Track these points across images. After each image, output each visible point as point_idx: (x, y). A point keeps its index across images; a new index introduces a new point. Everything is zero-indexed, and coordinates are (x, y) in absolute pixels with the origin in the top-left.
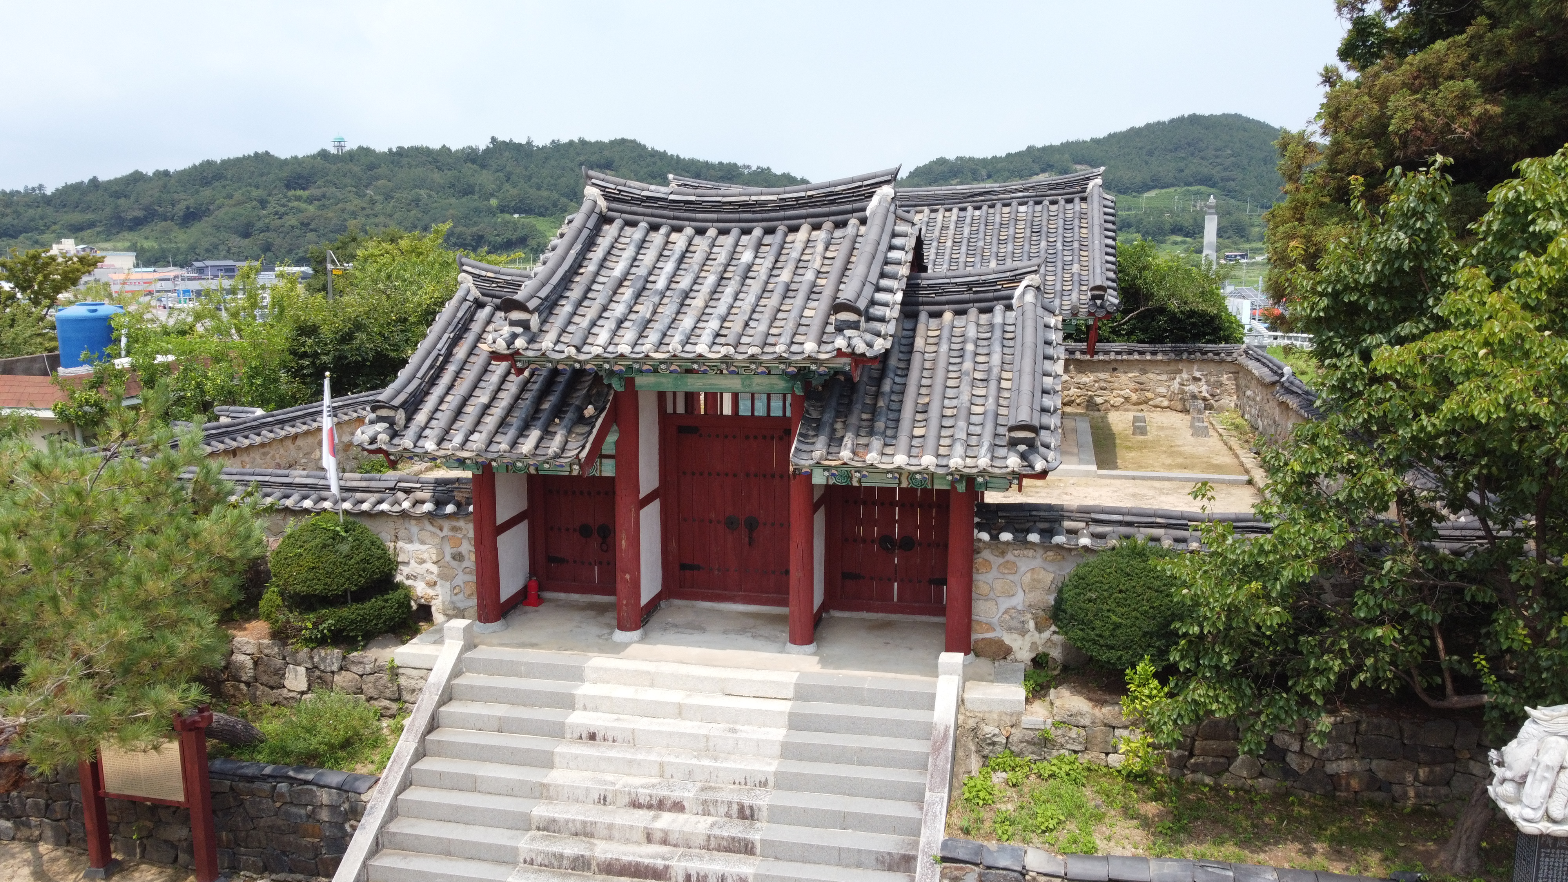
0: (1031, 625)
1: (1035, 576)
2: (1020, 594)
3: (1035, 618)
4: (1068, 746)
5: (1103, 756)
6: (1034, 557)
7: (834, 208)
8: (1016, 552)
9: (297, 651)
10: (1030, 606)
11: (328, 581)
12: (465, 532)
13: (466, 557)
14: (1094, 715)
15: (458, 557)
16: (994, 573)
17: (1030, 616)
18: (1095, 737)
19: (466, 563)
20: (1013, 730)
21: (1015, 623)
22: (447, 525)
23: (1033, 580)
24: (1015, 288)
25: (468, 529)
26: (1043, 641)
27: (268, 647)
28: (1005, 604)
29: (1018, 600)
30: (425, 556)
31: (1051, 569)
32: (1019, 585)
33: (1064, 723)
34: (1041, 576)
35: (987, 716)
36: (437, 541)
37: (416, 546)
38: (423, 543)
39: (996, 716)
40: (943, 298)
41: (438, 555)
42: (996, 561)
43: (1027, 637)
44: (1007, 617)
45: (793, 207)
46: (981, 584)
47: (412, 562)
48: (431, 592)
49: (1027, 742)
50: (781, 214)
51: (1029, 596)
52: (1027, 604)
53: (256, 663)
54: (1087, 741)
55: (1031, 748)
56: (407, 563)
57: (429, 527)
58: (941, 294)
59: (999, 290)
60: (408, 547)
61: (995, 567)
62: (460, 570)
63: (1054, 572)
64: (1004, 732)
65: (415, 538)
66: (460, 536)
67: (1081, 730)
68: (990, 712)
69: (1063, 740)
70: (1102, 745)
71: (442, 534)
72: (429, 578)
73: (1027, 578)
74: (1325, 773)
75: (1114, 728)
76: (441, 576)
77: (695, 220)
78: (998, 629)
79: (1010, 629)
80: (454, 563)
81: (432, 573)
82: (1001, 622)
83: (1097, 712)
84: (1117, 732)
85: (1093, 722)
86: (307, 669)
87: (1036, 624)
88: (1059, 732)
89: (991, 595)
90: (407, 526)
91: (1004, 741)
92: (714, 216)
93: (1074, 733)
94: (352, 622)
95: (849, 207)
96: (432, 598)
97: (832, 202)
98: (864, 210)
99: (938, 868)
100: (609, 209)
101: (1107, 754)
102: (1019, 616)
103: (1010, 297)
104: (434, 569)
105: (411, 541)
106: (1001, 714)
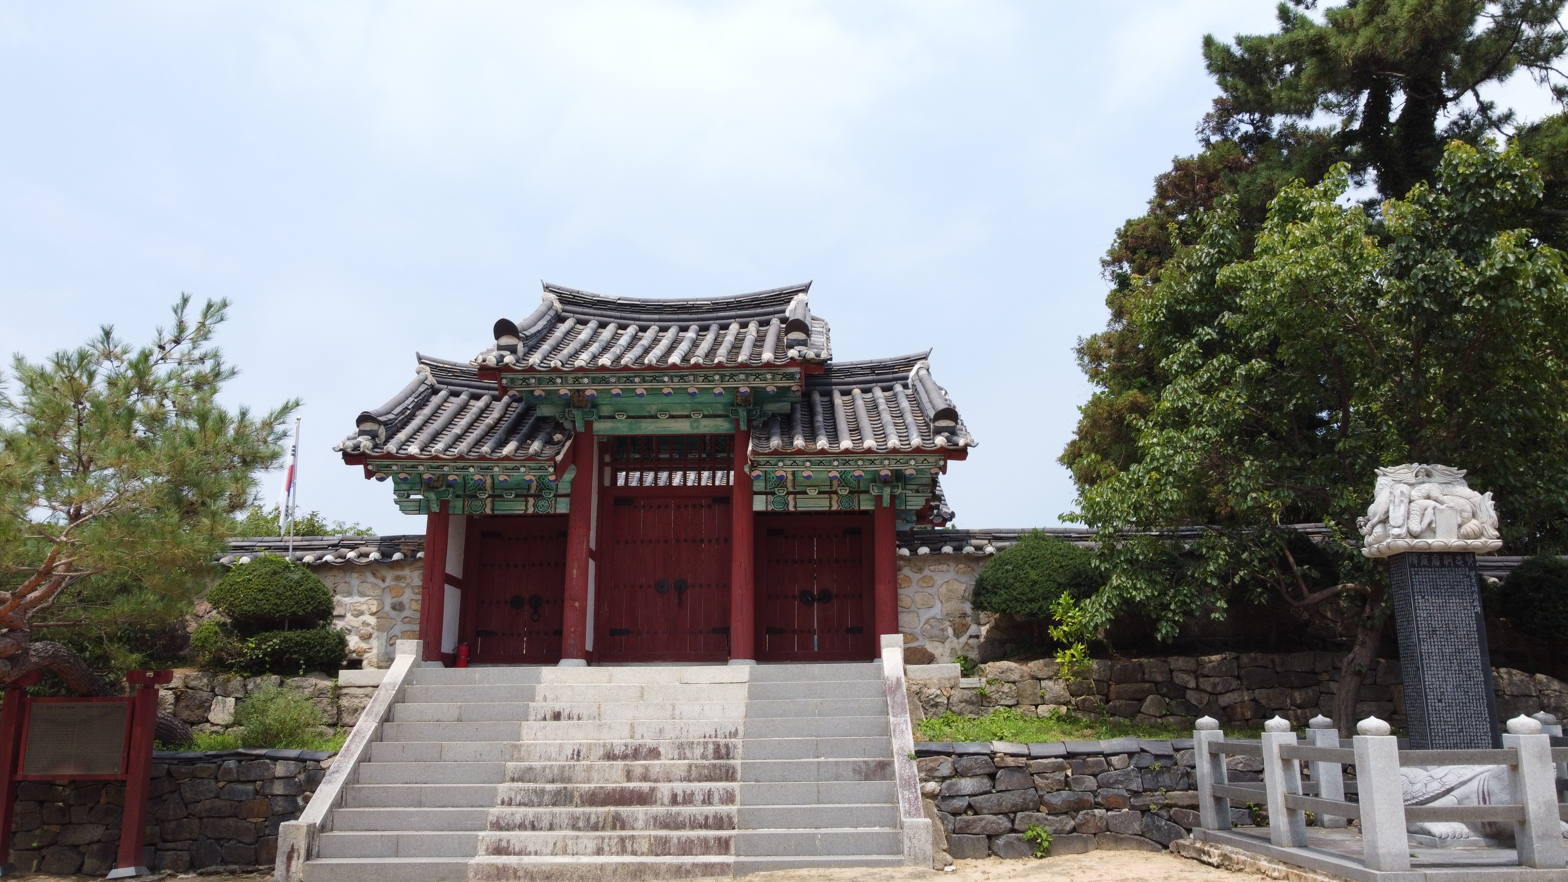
0: (950, 631)
1: (950, 587)
2: (938, 606)
3: (953, 625)
4: (1002, 702)
5: (1033, 708)
6: (948, 571)
7: (759, 311)
8: (932, 568)
9: (229, 680)
10: (947, 614)
11: (279, 602)
12: (409, 581)
13: (407, 606)
14: (1022, 670)
15: (398, 607)
16: (914, 587)
17: (948, 623)
18: (1025, 690)
19: (406, 613)
20: (953, 692)
21: (936, 632)
22: (390, 575)
23: (949, 590)
24: (910, 371)
25: (414, 577)
26: (962, 646)
27: (196, 678)
28: (925, 615)
29: (937, 610)
30: (364, 607)
31: (963, 580)
32: (936, 597)
33: (997, 680)
34: (955, 587)
35: (928, 682)
36: (378, 592)
37: (357, 599)
38: (362, 594)
39: (936, 681)
40: (852, 379)
41: (378, 605)
42: (915, 577)
43: (947, 643)
44: (928, 627)
45: (724, 310)
46: (902, 597)
47: (349, 615)
48: (364, 645)
49: (966, 701)
50: (714, 315)
51: (945, 605)
52: (945, 612)
53: (178, 699)
54: (1019, 695)
55: (970, 708)
56: (342, 617)
57: (371, 579)
58: (850, 376)
59: (896, 372)
60: (347, 600)
61: (914, 582)
62: (399, 620)
63: (966, 583)
64: (945, 693)
65: (355, 591)
66: (404, 585)
67: (1012, 685)
68: (931, 679)
69: (997, 696)
70: (1031, 697)
71: (383, 585)
72: (365, 630)
73: (943, 590)
74: (1219, 705)
75: (1040, 680)
76: (379, 629)
77: (639, 320)
78: (921, 638)
79: (931, 638)
80: (393, 614)
81: (369, 625)
82: (923, 632)
83: (1024, 667)
84: (1043, 683)
85: (1022, 677)
86: (237, 699)
87: (954, 630)
88: (994, 688)
89: (913, 608)
90: (347, 579)
91: (946, 702)
92: (657, 317)
93: (1006, 688)
94: (297, 644)
95: (771, 309)
96: (365, 652)
97: (758, 306)
98: (784, 311)
99: (914, 763)
100: (564, 311)
101: (1037, 706)
102: (939, 624)
103: (907, 378)
104: (372, 620)
105: (349, 594)
106: (940, 680)
